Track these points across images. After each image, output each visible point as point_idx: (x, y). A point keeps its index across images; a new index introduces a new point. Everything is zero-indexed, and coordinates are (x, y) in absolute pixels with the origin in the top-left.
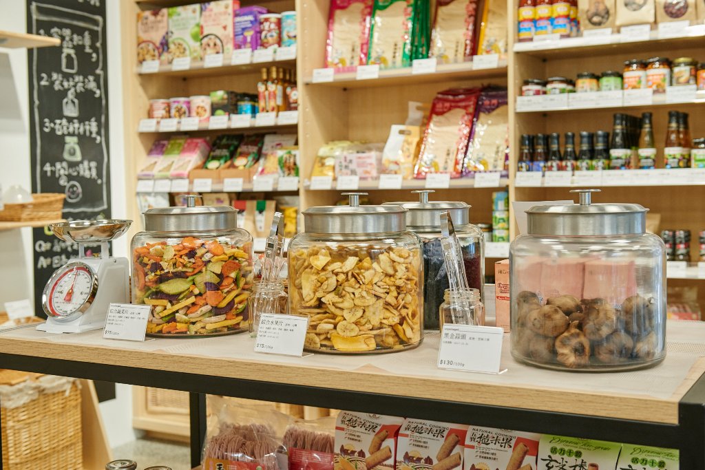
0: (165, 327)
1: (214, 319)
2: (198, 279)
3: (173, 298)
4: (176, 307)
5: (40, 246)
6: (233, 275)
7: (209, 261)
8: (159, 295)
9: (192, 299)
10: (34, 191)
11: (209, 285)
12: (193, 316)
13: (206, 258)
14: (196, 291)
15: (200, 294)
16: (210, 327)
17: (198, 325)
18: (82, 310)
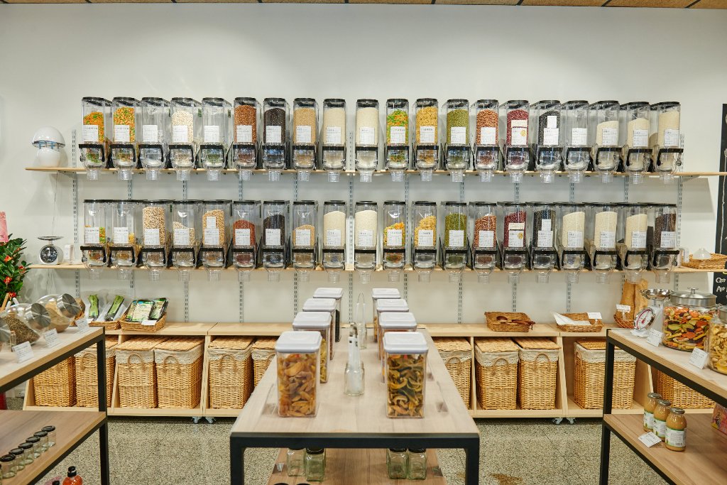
0: (669, 343)
1: (690, 344)
2: (684, 326)
3: (673, 332)
4: (673, 336)
5: (719, 280)
6: (702, 327)
7: (690, 319)
8: (668, 329)
9: (680, 334)
10: (717, 251)
11: (689, 330)
12: (680, 341)
13: (689, 317)
14: (683, 331)
15: (685, 333)
16: (687, 347)
17: (683, 346)
18: (646, 328)
